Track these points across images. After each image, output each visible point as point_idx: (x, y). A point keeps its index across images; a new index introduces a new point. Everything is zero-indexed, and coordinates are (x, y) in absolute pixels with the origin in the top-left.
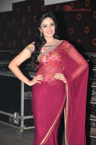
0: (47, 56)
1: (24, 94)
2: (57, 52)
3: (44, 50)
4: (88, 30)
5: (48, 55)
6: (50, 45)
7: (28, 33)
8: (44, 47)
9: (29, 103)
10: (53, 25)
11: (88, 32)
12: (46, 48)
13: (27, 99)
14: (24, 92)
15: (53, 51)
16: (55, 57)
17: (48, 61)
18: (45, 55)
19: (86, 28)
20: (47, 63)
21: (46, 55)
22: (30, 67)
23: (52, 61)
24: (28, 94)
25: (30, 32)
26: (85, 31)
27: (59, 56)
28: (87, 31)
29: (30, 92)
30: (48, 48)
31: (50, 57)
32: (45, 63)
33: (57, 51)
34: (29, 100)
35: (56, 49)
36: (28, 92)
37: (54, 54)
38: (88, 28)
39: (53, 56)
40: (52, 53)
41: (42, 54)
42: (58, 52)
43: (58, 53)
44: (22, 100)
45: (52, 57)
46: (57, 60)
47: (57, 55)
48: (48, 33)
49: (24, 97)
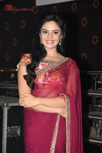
0: (45, 76)
1: (8, 130)
2: (59, 72)
3: (42, 66)
4: (97, 41)
5: (47, 75)
6: (51, 61)
7: (13, 43)
8: (42, 62)
9: (13, 143)
10: (57, 33)
11: (96, 43)
12: (45, 64)
13: (11, 137)
14: (7, 127)
15: (55, 70)
16: (57, 79)
17: (46, 83)
18: (42, 74)
19: (94, 37)
20: (44, 85)
21: (44, 74)
22: (15, 91)
23: (52, 83)
24: (13, 129)
25: (15, 42)
26: (93, 41)
27: (62, 77)
28: (95, 41)
29: (16, 127)
30: (48, 65)
31: (50, 78)
32: (41, 84)
33: (61, 70)
34: (14, 138)
35: (59, 67)
36: (12, 127)
37: (56, 73)
38: (97, 37)
39: (54, 77)
40: (52, 71)
41: (39, 71)
42: (62, 72)
43: (61, 74)
44: (4, 138)
45: (52, 77)
46: (59, 84)
47: (60, 76)
48: (47, 42)
49: (8, 134)
